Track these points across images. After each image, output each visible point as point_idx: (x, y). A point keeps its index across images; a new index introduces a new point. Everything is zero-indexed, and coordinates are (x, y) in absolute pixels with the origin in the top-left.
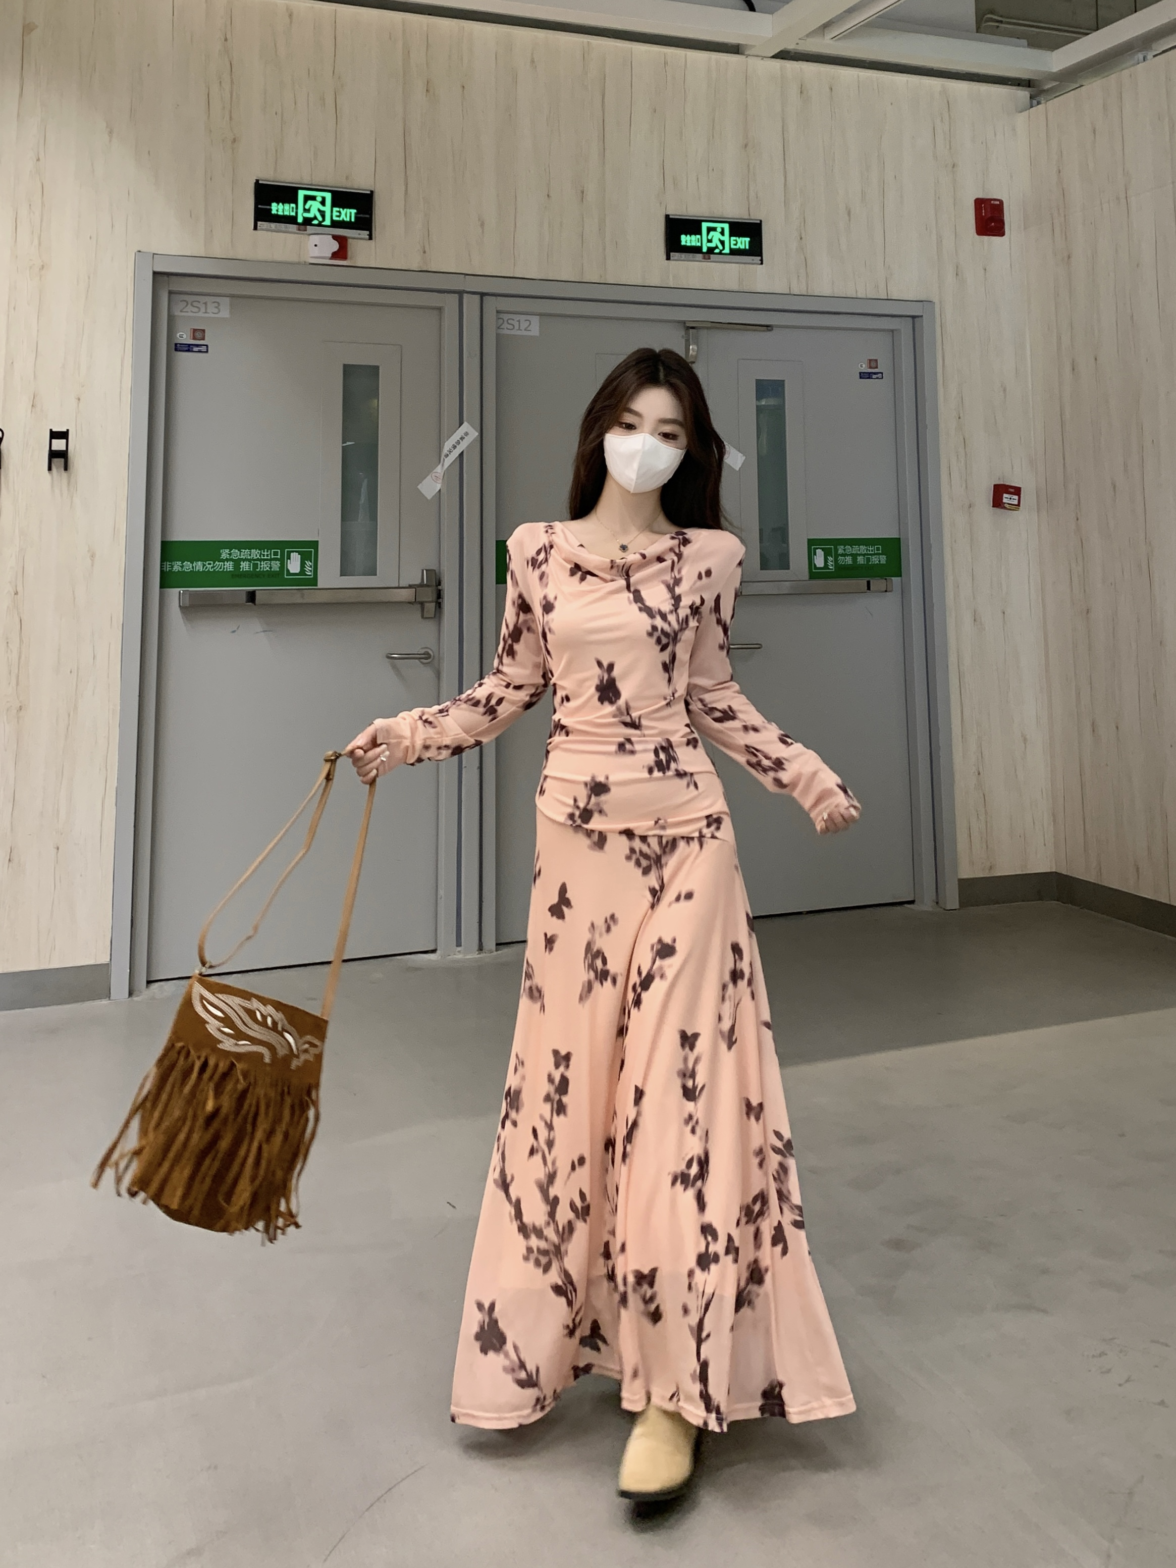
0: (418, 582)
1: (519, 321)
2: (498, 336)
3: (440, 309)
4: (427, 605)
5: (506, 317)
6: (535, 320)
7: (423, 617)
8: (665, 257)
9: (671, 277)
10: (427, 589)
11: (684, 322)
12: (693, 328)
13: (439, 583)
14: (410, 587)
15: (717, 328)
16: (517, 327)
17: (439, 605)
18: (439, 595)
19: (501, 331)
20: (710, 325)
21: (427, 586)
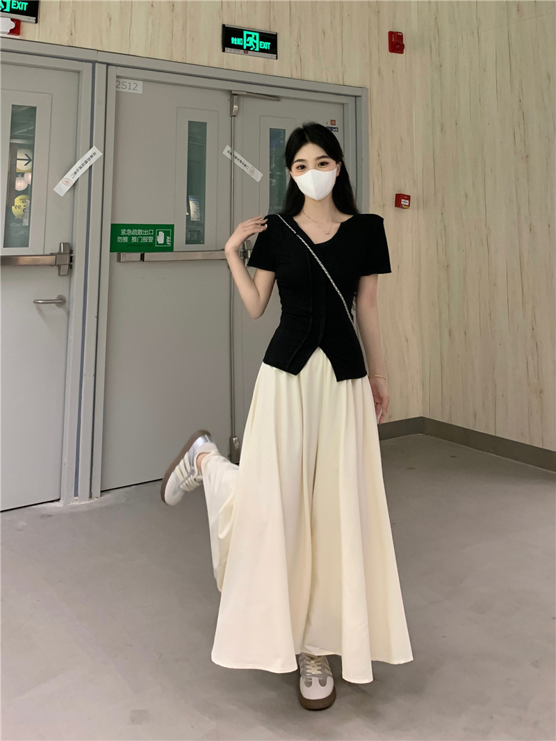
0: (57, 251)
1: (130, 83)
2: (117, 92)
4: (62, 267)
5: (121, 80)
6: (140, 83)
7: (59, 275)
8: (221, 50)
9: (225, 63)
10: (64, 256)
11: (231, 91)
12: (236, 95)
13: (71, 252)
14: (52, 254)
15: (250, 96)
16: (128, 87)
17: (71, 267)
18: (71, 259)
19: (118, 89)
20: (245, 93)
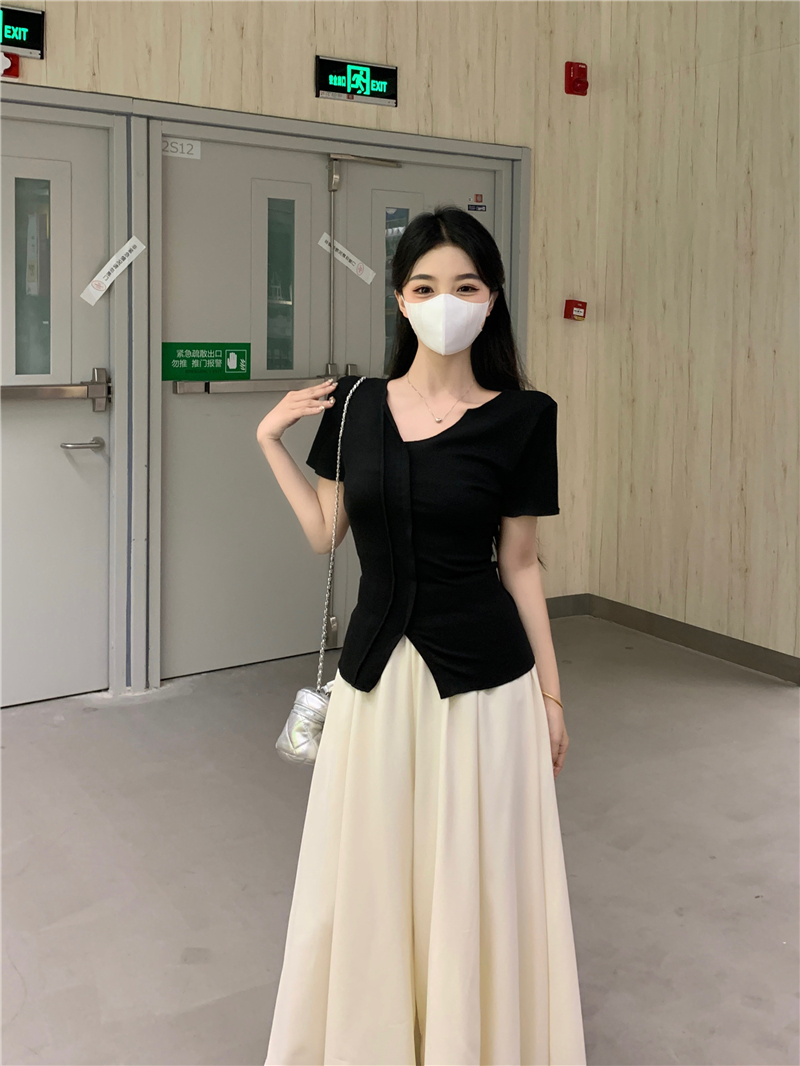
0: (89, 379)
1: (182, 145)
2: (165, 159)
3: (107, 130)
4: (97, 400)
5: (170, 140)
6: (197, 145)
7: (94, 410)
8: (314, 94)
9: (319, 114)
10: (99, 386)
11: (329, 155)
12: (336, 160)
13: (109, 380)
14: (82, 384)
15: (357, 162)
16: (180, 150)
17: (109, 400)
18: (109, 391)
19: (165, 154)
20: (351, 158)
21: (98, 383)
